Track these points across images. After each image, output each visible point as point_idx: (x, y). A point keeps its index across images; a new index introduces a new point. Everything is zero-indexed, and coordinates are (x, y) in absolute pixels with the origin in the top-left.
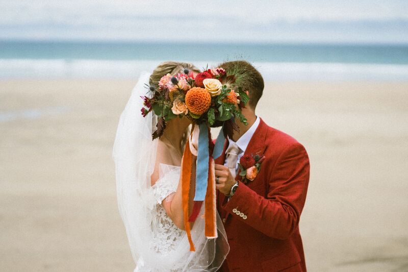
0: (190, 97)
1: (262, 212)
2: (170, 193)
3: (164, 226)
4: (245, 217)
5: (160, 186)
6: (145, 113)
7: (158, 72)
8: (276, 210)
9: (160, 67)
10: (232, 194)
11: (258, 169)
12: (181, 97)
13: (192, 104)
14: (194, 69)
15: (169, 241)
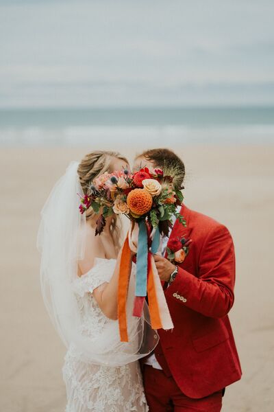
0: (133, 199)
1: (201, 294)
2: (101, 283)
3: (95, 310)
4: (185, 300)
5: (91, 276)
6: (82, 210)
7: (85, 161)
8: (214, 291)
9: (87, 156)
10: (172, 280)
11: (186, 252)
12: (123, 197)
13: (135, 205)
14: (119, 156)
15: (99, 324)
